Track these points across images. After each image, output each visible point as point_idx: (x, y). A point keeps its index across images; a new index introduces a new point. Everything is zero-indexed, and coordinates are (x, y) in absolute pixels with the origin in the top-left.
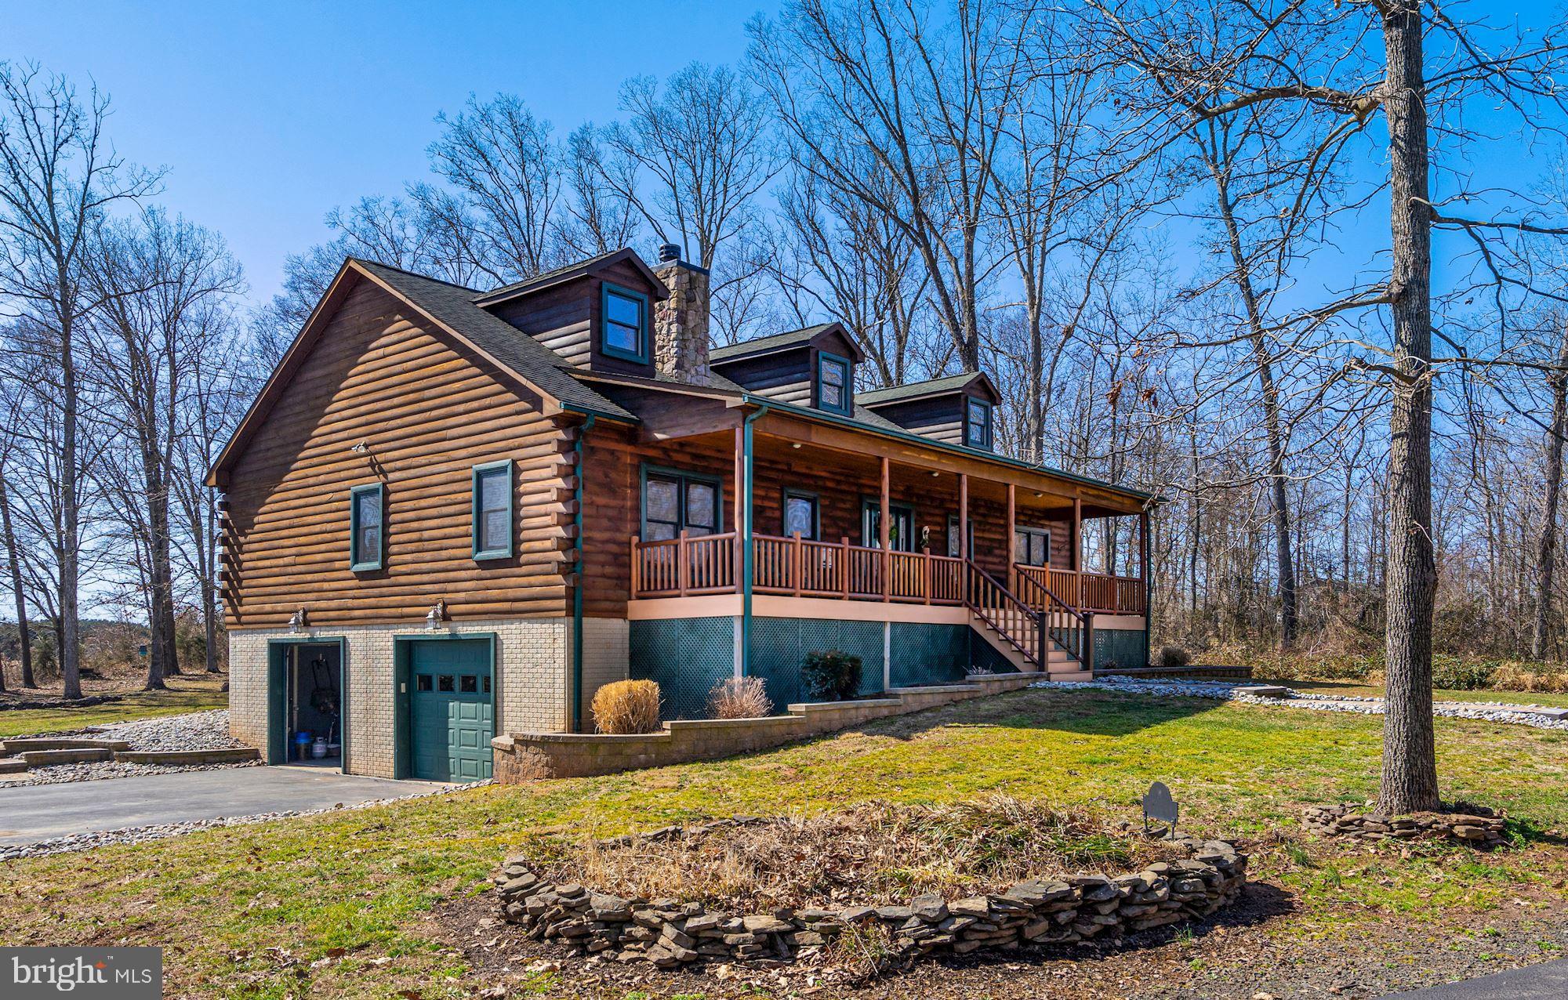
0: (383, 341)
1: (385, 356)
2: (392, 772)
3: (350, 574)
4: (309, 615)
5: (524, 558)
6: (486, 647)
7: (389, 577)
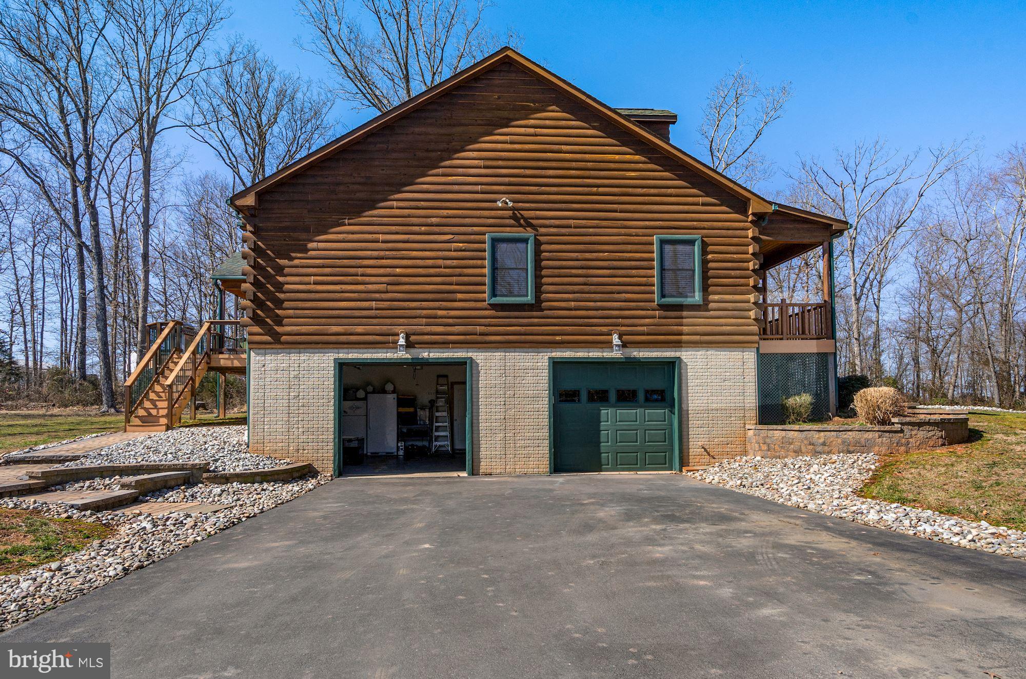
0: (532, 122)
1: (536, 135)
2: (544, 464)
3: (485, 304)
4: (413, 338)
5: (712, 305)
6: (671, 367)
7: (542, 310)
